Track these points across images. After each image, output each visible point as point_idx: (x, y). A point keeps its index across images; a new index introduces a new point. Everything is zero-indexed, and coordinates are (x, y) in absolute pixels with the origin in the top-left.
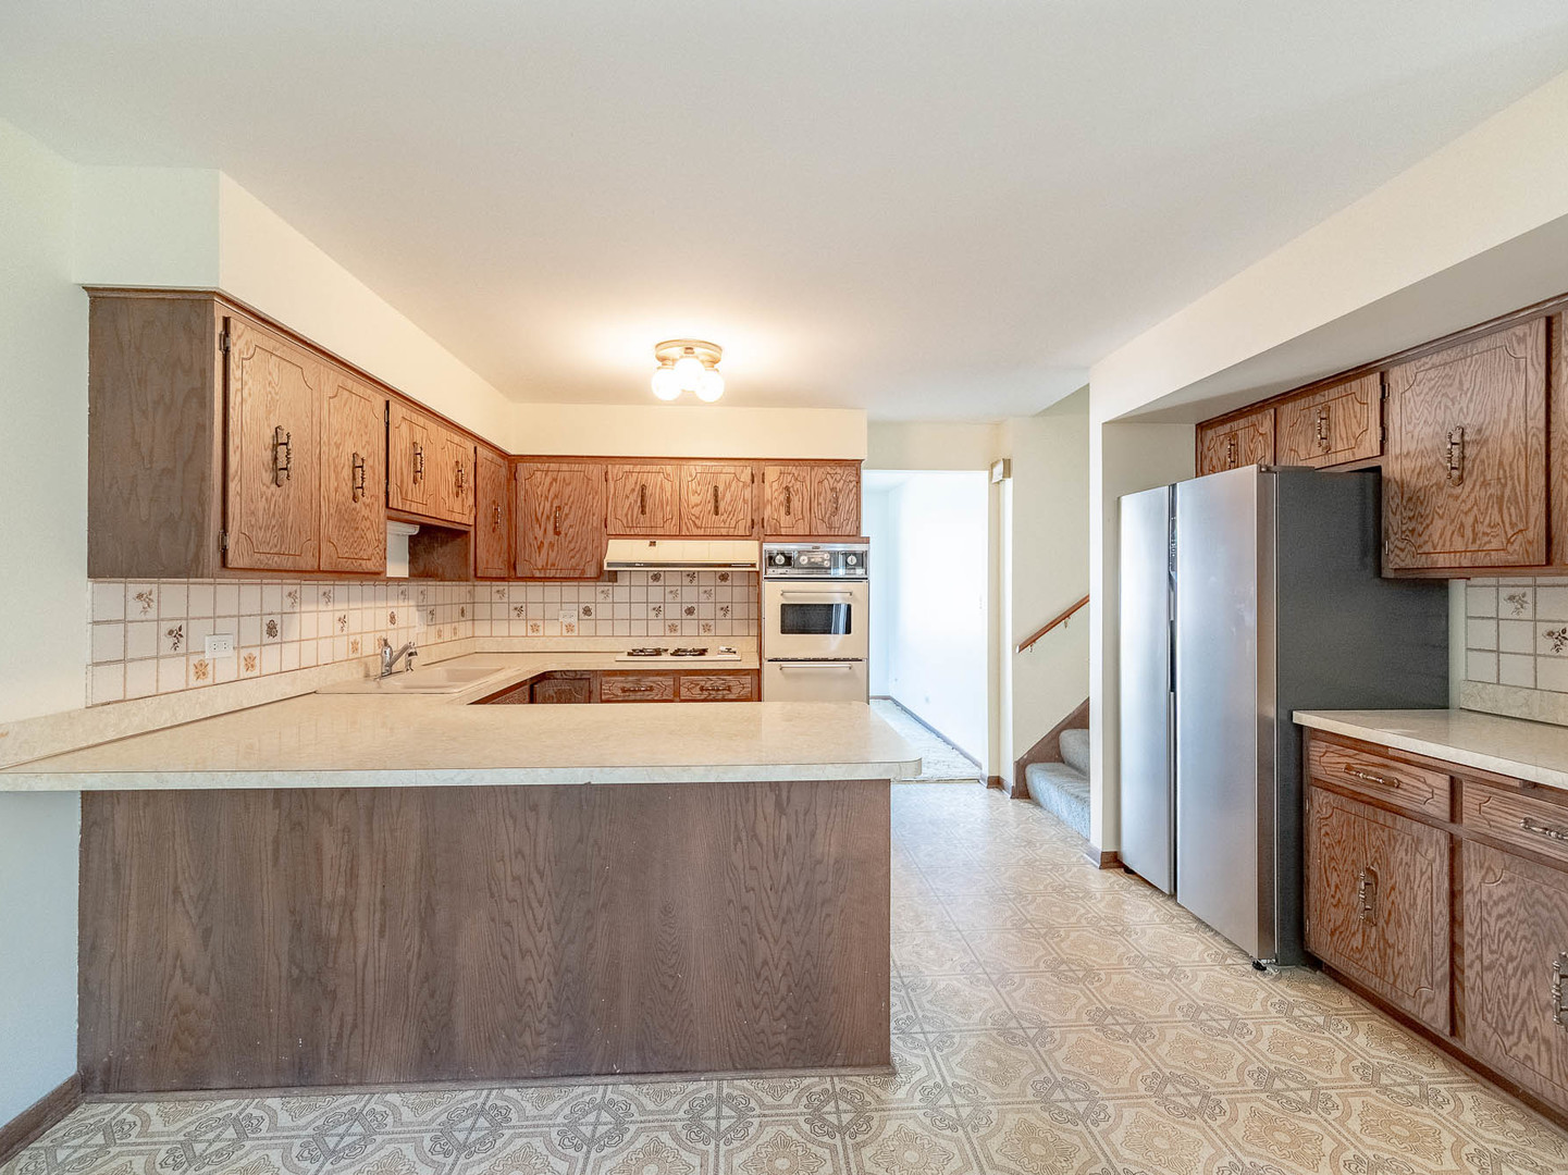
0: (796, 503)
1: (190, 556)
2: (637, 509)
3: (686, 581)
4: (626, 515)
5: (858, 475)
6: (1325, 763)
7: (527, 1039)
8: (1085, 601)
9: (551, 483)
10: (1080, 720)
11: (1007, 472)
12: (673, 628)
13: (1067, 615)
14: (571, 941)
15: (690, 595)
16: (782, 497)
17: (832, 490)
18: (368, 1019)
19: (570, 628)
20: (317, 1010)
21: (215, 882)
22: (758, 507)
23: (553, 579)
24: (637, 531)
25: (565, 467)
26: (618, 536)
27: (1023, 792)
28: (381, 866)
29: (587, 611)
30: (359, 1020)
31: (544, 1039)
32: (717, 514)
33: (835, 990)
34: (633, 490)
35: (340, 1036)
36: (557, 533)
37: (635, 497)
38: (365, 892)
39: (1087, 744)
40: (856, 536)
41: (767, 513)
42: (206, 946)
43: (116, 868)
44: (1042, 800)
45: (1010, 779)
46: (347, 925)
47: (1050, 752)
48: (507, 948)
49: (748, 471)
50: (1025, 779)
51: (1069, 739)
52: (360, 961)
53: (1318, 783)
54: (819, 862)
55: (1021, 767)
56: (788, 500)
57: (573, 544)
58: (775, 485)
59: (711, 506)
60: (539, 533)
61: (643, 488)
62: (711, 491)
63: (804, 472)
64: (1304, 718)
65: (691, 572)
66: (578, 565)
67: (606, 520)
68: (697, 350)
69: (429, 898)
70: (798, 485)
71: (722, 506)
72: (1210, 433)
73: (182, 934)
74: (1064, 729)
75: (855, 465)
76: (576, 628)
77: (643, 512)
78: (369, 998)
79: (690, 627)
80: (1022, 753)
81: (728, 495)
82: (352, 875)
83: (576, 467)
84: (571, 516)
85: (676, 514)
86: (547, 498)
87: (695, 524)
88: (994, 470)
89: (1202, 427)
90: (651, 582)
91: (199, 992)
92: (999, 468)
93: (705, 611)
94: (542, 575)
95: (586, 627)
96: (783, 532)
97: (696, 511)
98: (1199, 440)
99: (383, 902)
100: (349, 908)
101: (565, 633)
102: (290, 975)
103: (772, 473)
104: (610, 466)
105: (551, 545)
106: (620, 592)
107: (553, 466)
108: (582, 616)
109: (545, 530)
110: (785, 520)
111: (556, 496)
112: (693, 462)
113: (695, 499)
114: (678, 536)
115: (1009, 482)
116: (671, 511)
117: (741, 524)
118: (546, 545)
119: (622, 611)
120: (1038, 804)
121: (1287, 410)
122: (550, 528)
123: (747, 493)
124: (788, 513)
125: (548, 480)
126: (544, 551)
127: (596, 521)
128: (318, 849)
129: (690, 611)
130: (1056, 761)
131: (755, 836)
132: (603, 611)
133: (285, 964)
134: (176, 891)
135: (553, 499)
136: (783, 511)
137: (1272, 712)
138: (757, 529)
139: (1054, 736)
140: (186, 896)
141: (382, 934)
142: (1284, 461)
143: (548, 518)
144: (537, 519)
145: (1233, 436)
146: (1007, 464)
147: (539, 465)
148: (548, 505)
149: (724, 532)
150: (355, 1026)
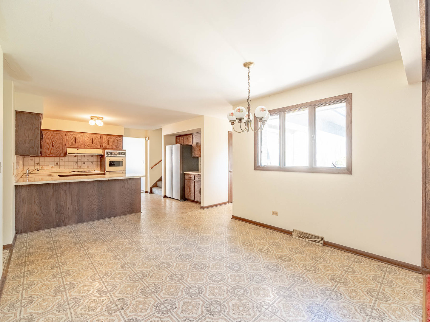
0: (110, 143)
1: (36, 152)
2: (74, 142)
3: (83, 157)
4: (71, 143)
5: (122, 138)
6: (186, 177)
7: (94, 215)
8: (161, 160)
9: (51, 136)
10: (160, 180)
11: (149, 139)
12: (80, 167)
13: (158, 163)
14: (100, 202)
15: (84, 160)
16: (107, 141)
17: (117, 141)
18: (69, 216)
19: (52, 167)
20: (60, 216)
21: (42, 200)
22: (102, 143)
23: (52, 156)
24: (74, 147)
25: (55, 132)
26: (69, 148)
27: (151, 192)
28: (71, 195)
29: (57, 164)
30: (68, 216)
31: (96, 215)
32: (93, 144)
33: (135, 204)
34: (73, 138)
35: (64, 219)
36: (53, 146)
37: (73, 140)
38: (68, 199)
39: (162, 183)
40: (121, 149)
41: (104, 144)
42: (40, 209)
43: (23, 199)
44: (155, 193)
45: (149, 191)
46: (65, 203)
47: (156, 185)
48: (91, 204)
49: (100, 136)
50: (152, 190)
51: (159, 183)
52: (68, 209)
53: (186, 179)
54: (133, 190)
55: (151, 188)
56: (108, 142)
57: (57, 149)
58: (105, 139)
59: (91, 142)
60: (48, 147)
61: (75, 138)
62: (91, 139)
63: (112, 137)
64: (184, 172)
65: (84, 155)
66: (59, 153)
67: (66, 144)
68: (100, 119)
69: (79, 198)
70: (110, 139)
71: (94, 143)
72: (177, 138)
73: (36, 208)
74: (158, 181)
75: (121, 136)
76: (54, 167)
77: (75, 143)
78: (69, 213)
79: (84, 167)
80: (151, 186)
81: (95, 141)
82: (66, 197)
83: (58, 133)
84: (57, 143)
85: (83, 144)
86: (50, 139)
87: (88, 146)
88: (146, 139)
89: (177, 137)
90: (74, 157)
91: (39, 216)
92: (147, 138)
93: (88, 163)
94: (49, 155)
95: (57, 167)
96: (107, 148)
97: (88, 143)
98: (176, 138)
99: (71, 200)
100: (66, 202)
101: (51, 168)
102: (56, 211)
103: (105, 137)
104: (67, 133)
105: (52, 149)
106: (66, 159)
107: (52, 132)
108: (56, 165)
109: (50, 146)
110: (108, 146)
111: (53, 139)
112: (87, 134)
113: (87, 141)
114: (84, 148)
115: (149, 141)
116: (82, 143)
117: (98, 146)
118: (50, 149)
119: (67, 163)
120: (154, 194)
121: (185, 137)
122: (51, 145)
123: (100, 140)
124: (108, 144)
125: (51, 135)
126: (49, 150)
127: (64, 144)
128: (60, 194)
129: (84, 163)
130: (156, 187)
131: (125, 187)
132: (61, 163)
133: (55, 210)
134: (35, 202)
135: (52, 139)
136: (107, 144)
137: (182, 172)
138: (102, 147)
139: (156, 183)
140: (36, 202)
141: (71, 204)
142: (185, 144)
143: (51, 143)
144: (48, 144)
145: (180, 139)
146: (149, 138)
147: (48, 132)
148: (50, 141)
149: (94, 148)
150: (67, 217)
